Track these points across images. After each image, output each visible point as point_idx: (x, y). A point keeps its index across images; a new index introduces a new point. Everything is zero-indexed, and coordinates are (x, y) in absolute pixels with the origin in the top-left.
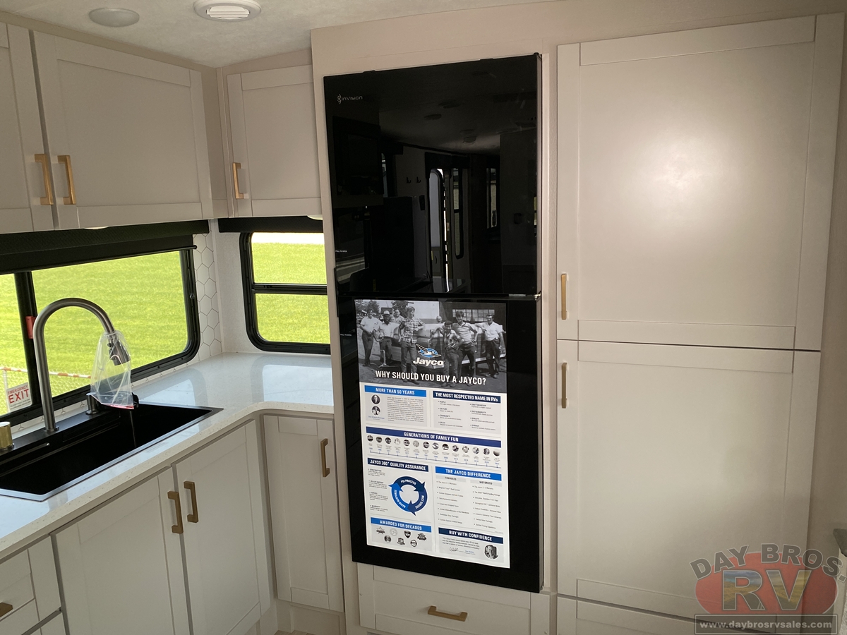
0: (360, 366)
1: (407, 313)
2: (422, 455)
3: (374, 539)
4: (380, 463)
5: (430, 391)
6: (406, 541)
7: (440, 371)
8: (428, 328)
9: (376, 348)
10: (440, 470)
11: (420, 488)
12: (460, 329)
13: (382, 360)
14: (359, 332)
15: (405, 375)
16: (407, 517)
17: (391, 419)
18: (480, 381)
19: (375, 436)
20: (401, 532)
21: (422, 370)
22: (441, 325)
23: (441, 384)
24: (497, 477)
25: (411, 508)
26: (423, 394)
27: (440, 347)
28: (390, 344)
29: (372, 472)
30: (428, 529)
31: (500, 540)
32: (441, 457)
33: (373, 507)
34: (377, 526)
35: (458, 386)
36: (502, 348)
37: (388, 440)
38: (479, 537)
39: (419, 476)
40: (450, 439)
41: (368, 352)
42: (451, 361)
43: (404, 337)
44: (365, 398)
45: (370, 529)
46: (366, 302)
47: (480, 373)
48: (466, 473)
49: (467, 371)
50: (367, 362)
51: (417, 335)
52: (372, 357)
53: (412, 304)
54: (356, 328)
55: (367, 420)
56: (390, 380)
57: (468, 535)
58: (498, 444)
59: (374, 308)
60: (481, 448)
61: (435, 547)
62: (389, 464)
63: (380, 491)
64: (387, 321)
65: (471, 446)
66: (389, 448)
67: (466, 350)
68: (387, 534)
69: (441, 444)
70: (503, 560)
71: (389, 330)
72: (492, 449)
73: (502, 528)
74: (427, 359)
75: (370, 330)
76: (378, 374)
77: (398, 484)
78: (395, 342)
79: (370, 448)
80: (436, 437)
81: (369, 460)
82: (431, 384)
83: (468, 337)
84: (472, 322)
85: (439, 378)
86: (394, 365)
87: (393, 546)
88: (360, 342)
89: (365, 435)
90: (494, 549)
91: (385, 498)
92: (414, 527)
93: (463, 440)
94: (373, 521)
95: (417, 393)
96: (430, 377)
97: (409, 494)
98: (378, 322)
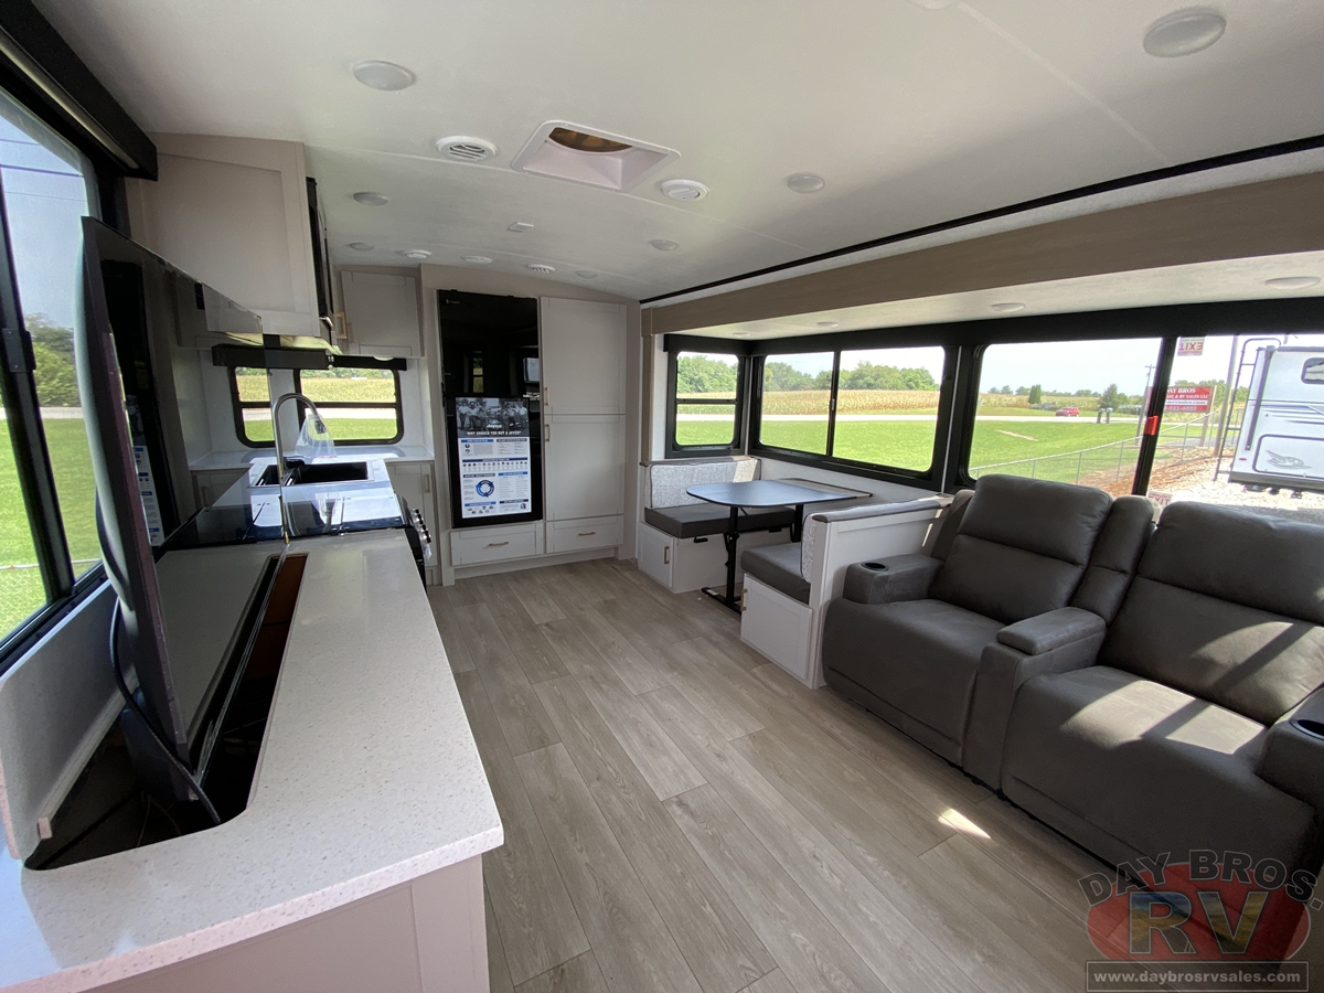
0: (458, 430)
1: (483, 404)
2: (492, 469)
3: (466, 514)
4: (471, 476)
5: (495, 439)
6: (484, 511)
7: (500, 430)
8: (493, 410)
9: (467, 421)
10: (500, 474)
11: (491, 484)
12: (509, 410)
13: (471, 427)
14: (458, 414)
15: (483, 433)
16: (485, 499)
17: (476, 454)
18: (518, 433)
19: (467, 464)
20: (481, 508)
21: (491, 430)
22: (500, 409)
23: (500, 436)
24: (526, 473)
25: (486, 495)
26: (492, 441)
27: (499, 419)
28: (475, 419)
29: (465, 481)
30: (494, 503)
31: (527, 500)
32: (501, 468)
33: (465, 499)
34: (469, 508)
35: (509, 436)
36: (527, 418)
37: (474, 465)
38: (518, 501)
39: (490, 479)
40: (505, 459)
41: (463, 423)
42: (505, 425)
43: (481, 415)
44: (461, 447)
45: (464, 509)
46: (461, 399)
47: (518, 429)
48: (513, 474)
49: (512, 429)
50: (462, 428)
51: (488, 414)
52: (465, 426)
53: (484, 400)
54: (456, 412)
55: (462, 456)
56: (475, 436)
57: (513, 501)
58: (526, 458)
59: (466, 402)
60: (520, 461)
61: (498, 511)
62: (475, 476)
63: (470, 490)
64: (473, 408)
65: (515, 462)
66: (475, 468)
67: (511, 420)
68: (474, 510)
69: (501, 462)
70: (529, 509)
71: (474, 412)
72: (524, 461)
73: (528, 495)
74: (494, 424)
75: (464, 412)
76: (468, 433)
77: (480, 484)
78: (477, 418)
79: (463, 470)
80: (499, 460)
81: (464, 476)
82: (495, 436)
83: (512, 414)
84: (514, 407)
85: (499, 433)
86: (477, 429)
87: (477, 515)
88: (458, 419)
89: (461, 464)
90: (525, 505)
91: (472, 493)
92: (487, 503)
93: (511, 459)
94: (466, 505)
95: (489, 441)
96: (495, 433)
97: (486, 488)
98: (468, 408)
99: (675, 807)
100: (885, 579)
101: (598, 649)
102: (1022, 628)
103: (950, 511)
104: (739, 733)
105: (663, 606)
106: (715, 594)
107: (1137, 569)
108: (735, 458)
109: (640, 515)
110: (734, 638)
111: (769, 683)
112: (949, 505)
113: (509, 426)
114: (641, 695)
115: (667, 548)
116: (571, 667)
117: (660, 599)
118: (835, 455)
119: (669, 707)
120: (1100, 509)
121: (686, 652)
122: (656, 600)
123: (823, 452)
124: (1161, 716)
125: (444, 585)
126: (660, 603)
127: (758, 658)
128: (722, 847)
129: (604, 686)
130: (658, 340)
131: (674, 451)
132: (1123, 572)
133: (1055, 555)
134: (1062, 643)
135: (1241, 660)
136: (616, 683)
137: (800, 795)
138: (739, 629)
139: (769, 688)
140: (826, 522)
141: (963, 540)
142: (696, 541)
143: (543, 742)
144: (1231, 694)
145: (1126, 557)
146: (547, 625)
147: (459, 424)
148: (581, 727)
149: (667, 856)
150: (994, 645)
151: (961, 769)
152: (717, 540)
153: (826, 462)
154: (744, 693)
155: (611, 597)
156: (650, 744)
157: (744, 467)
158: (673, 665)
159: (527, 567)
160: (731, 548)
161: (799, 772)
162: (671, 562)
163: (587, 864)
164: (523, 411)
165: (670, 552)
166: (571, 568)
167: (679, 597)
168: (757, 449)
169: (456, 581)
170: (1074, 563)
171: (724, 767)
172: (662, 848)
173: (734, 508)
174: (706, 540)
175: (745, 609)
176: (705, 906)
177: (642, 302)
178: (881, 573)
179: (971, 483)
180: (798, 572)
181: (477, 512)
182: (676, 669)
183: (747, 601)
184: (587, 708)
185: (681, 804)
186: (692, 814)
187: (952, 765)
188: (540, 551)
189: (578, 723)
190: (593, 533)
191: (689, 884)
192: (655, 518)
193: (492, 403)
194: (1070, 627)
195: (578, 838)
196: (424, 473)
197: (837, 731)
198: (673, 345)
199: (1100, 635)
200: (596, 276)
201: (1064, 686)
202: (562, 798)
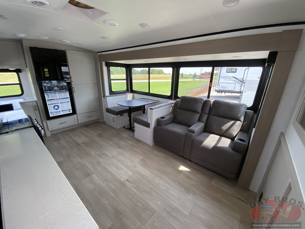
0: (44, 91)
1: (52, 83)
2: (57, 101)
3: (51, 116)
5: (57, 93)
6: (57, 114)
8: (55, 84)
9: (47, 88)
10: (60, 103)
11: (58, 106)
12: (60, 84)
13: (48, 90)
14: (43, 86)
15: (53, 91)
16: (57, 111)
17: (51, 98)
18: (65, 90)
19: (49, 101)
20: (56, 113)
21: (55, 90)
22: (57, 84)
23: (59, 92)
24: (69, 102)
25: (57, 109)
26: (56, 93)
27: (58, 87)
28: (49, 87)
29: (49, 106)
30: (60, 111)
31: (70, 109)
32: (61, 101)
33: (50, 111)
34: (52, 114)
35: (61, 92)
36: (67, 86)
37: (51, 101)
38: (68, 110)
39: (58, 105)
40: (62, 98)
41: (45, 89)
42: (60, 88)
43: (51, 86)
44: (46, 96)
45: (50, 114)
46: (44, 81)
47: (64, 90)
48: (65, 102)
50: (45, 90)
51: (54, 85)
52: (46, 89)
53: (52, 81)
54: (42, 85)
55: (47, 98)
56: (50, 92)
57: (66, 110)
58: (68, 98)
59: (45, 82)
60: (66, 99)
61: (62, 113)
62: (52, 104)
63: (51, 108)
64: (48, 84)
65: (65, 99)
66: (52, 102)
67: (62, 87)
68: (53, 114)
69: (60, 99)
70: (71, 112)
71: (49, 85)
72: (68, 99)
73: (70, 108)
74: (56, 88)
75: (45, 85)
76: (48, 92)
77: (54, 106)
78: (50, 87)
79: (48, 103)
80: (59, 99)
81: (48, 105)
82: (57, 92)
83: (62, 85)
84: (62, 83)
85: (58, 91)
86: (50, 90)
87: (55, 115)
88: (43, 88)
89: (47, 101)
90: (70, 111)
91: (52, 109)
92: (58, 112)
93: (63, 98)
94: (51, 113)
95: (55, 93)
96: (57, 91)
97: (56, 107)
98: (46, 84)
99: (127, 182)
100: (165, 120)
101: (99, 147)
102: (192, 128)
103: (175, 104)
104: (138, 160)
105: (114, 132)
106: (127, 127)
107: (209, 114)
108: (127, 94)
109: (104, 110)
110: (133, 137)
111: (143, 146)
112: (175, 103)
113: (61, 89)
114: (113, 156)
115: (113, 118)
116: (92, 153)
117: (113, 131)
118: (151, 92)
119: (121, 158)
120: (203, 102)
121: (122, 143)
122: (112, 131)
123: (148, 92)
124: (216, 141)
125: (47, 136)
126: (113, 132)
127: (139, 141)
128: (139, 188)
129: (103, 156)
130: (104, 63)
131: (112, 93)
132: (207, 114)
133: (195, 112)
134: (199, 129)
135: (227, 128)
136: (106, 155)
137: (153, 171)
138: (134, 135)
139: (143, 147)
140: (153, 109)
141: (178, 110)
142: (121, 115)
143: (89, 175)
144: (225, 135)
145: (207, 111)
146: (83, 143)
147: (44, 89)
148: (98, 168)
149: (127, 194)
150: (188, 132)
151: (183, 157)
152: (126, 115)
153: (149, 94)
154: (137, 150)
155: (99, 132)
156: (117, 168)
157: (130, 96)
158: (120, 147)
159: (74, 127)
160: (130, 116)
161: (152, 166)
162: (115, 121)
163: (107, 203)
164: (65, 84)
165: (114, 119)
166: (87, 125)
167: (118, 129)
168: (132, 91)
169: (51, 135)
170: (198, 113)
171: (136, 169)
172: (125, 193)
173: (130, 107)
174: (123, 115)
175: (135, 131)
176: (138, 203)
177: (98, 52)
178: (164, 119)
179: (179, 98)
180: (147, 121)
181: (55, 114)
182: (120, 148)
183: (135, 129)
184: (99, 163)
185: (128, 181)
186: (131, 182)
187: (180, 156)
188: (77, 123)
189: (97, 168)
190: (92, 116)
191: (133, 199)
192: (108, 110)
193: (55, 82)
194: (200, 126)
195: (104, 197)
196: (34, 105)
197: (158, 154)
198: (109, 65)
199: (204, 127)
200: (84, 45)
201: (200, 138)
202: (97, 188)
